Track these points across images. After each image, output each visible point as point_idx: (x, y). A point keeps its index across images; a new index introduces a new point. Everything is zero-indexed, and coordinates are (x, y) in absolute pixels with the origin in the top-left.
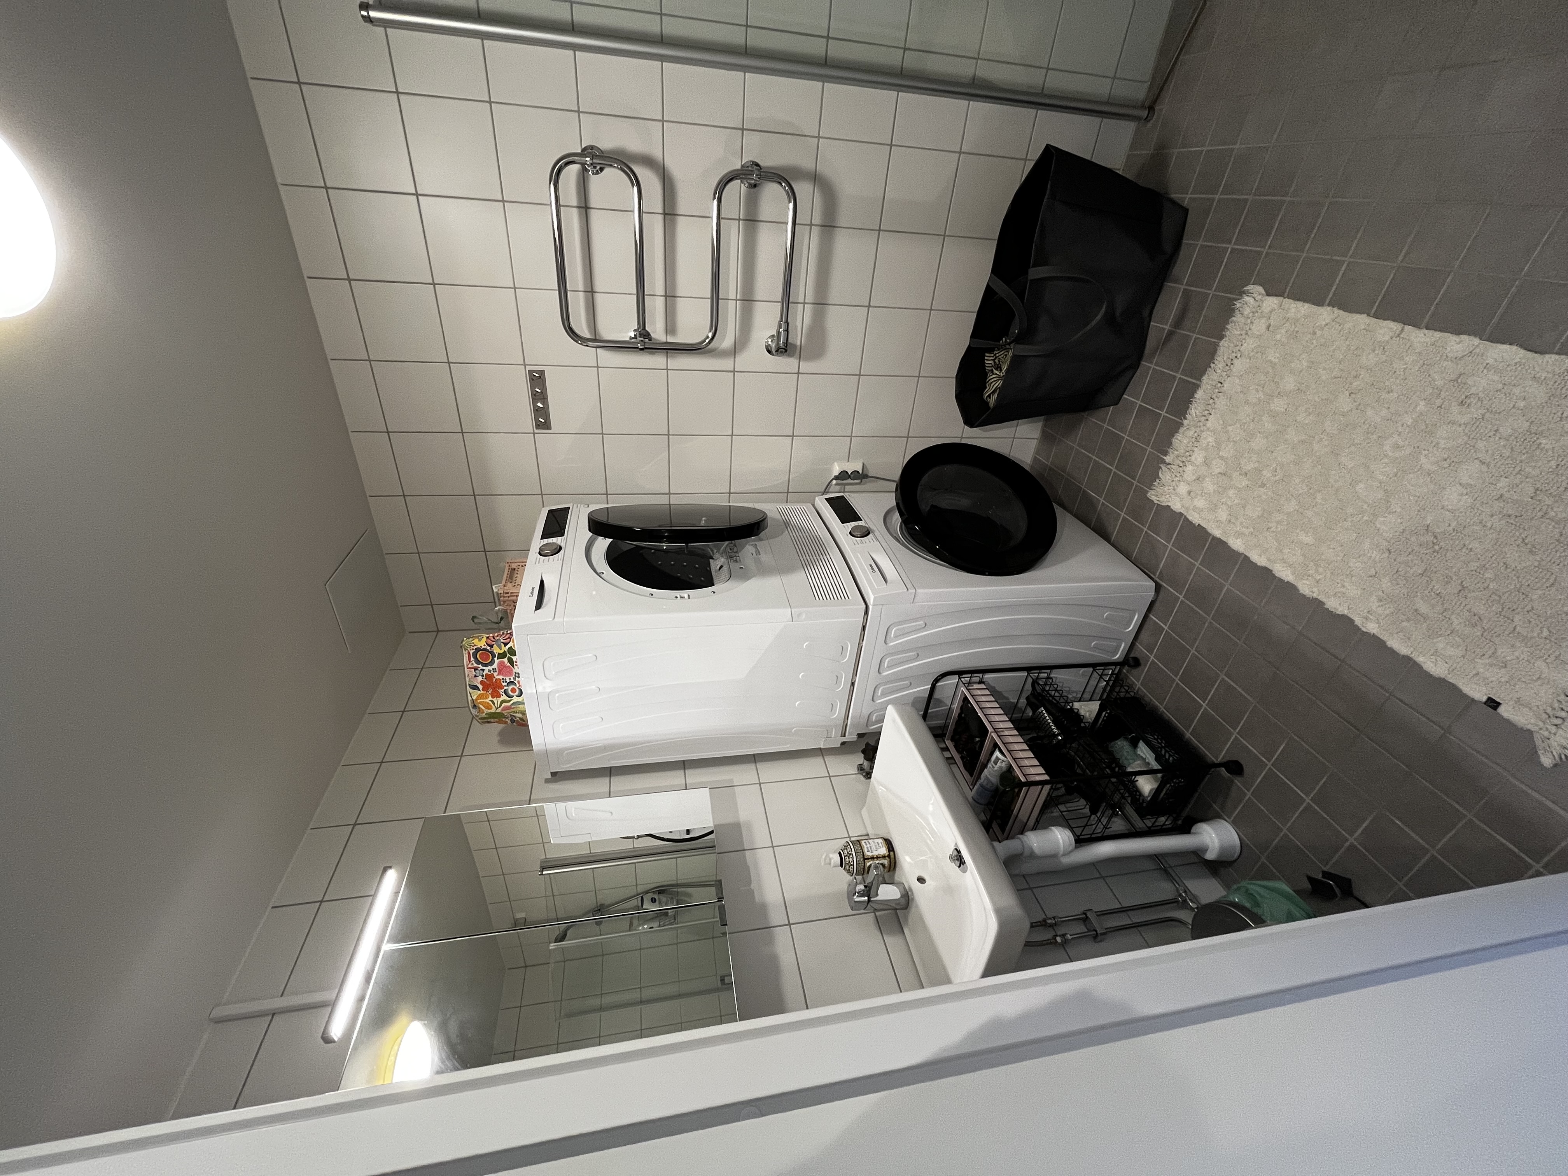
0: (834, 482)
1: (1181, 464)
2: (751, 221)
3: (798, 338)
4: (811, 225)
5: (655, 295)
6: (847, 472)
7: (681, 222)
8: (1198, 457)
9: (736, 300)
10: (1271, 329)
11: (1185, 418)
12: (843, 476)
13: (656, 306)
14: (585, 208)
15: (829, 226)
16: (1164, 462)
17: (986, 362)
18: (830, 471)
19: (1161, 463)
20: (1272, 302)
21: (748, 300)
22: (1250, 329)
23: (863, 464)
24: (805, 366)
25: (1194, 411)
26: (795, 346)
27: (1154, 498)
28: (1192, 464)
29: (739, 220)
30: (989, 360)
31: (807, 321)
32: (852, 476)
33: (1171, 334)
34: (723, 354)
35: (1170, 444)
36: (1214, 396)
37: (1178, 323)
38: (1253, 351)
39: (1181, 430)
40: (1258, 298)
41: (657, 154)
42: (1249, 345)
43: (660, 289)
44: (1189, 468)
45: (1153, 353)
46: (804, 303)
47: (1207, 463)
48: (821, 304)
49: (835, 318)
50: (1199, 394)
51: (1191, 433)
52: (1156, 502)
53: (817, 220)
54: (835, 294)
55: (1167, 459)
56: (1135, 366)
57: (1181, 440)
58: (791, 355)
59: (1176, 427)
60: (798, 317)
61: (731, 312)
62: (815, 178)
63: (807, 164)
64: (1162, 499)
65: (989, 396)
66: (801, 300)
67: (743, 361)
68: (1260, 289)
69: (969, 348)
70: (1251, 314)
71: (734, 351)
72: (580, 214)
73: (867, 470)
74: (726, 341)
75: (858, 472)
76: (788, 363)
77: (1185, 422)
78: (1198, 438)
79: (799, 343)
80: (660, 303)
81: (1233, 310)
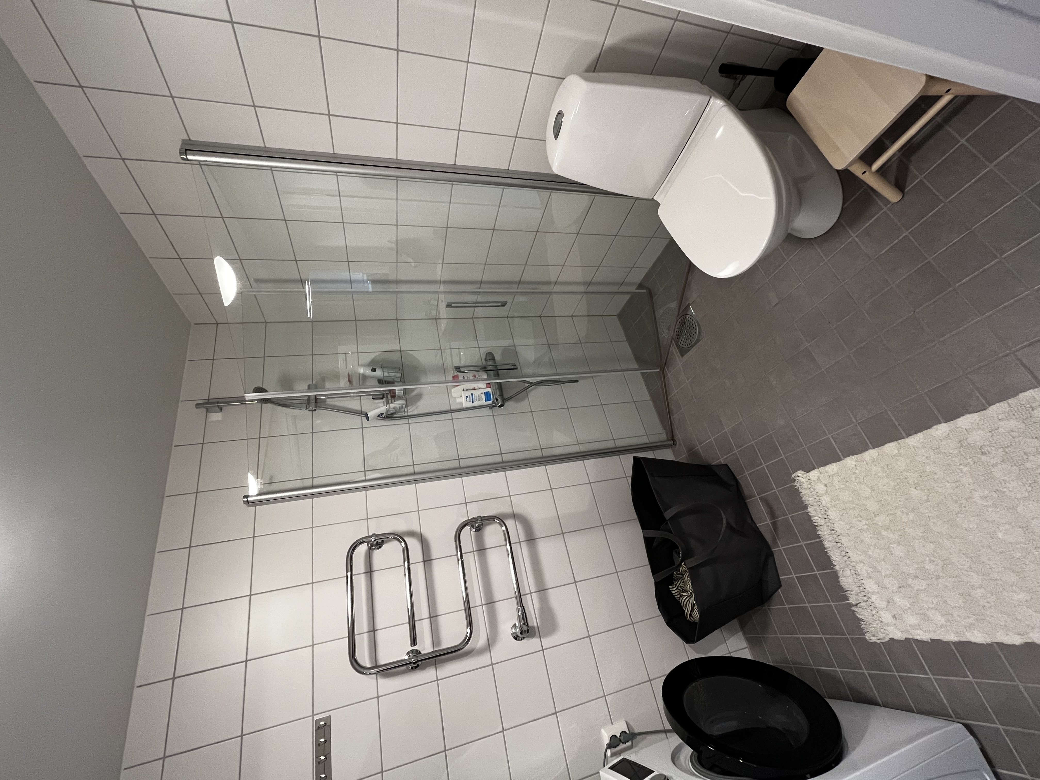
0: (609, 751)
1: (865, 599)
2: (481, 550)
3: (534, 621)
4: (520, 542)
5: (422, 619)
6: (615, 736)
7: (435, 564)
8: (870, 586)
9: (482, 605)
10: (828, 485)
11: (834, 565)
12: (614, 742)
13: (423, 628)
14: (370, 572)
15: (531, 540)
16: (851, 605)
17: (673, 592)
18: (600, 740)
19: (851, 607)
20: (814, 474)
21: (490, 603)
22: (817, 493)
23: (626, 722)
24: (547, 642)
25: (835, 556)
26: (533, 627)
27: (874, 639)
28: (873, 593)
29: (473, 551)
30: (674, 590)
31: (537, 605)
32: (622, 738)
33: (774, 524)
34: (481, 651)
35: (842, 589)
36: (837, 540)
37: (773, 515)
38: (831, 502)
39: (840, 574)
40: (805, 476)
41: (416, 529)
42: (825, 500)
43: (426, 614)
44: (874, 598)
45: (774, 540)
46: (531, 593)
47: (882, 586)
48: (542, 590)
49: (554, 597)
50: (827, 544)
51: (848, 572)
52: (879, 641)
53: (522, 538)
54: (550, 579)
55: (852, 600)
56: (770, 554)
57: (847, 581)
58: (532, 636)
59: (835, 576)
60: (529, 604)
61: (479, 614)
62: (514, 516)
63: (508, 510)
64: (881, 636)
65: (691, 615)
66: (528, 592)
67: (497, 653)
68: (800, 472)
69: (656, 584)
70: (809, 486)
71: (489, 646)
72: (366, 577)
73: (633, 729)
74: (480, 640)
75: (625, 732)
76: (531, 644)
77: (837, 568)
78: (857, 572)
79: (535, 624)
80: (426, 623)
81: (797, 489)
